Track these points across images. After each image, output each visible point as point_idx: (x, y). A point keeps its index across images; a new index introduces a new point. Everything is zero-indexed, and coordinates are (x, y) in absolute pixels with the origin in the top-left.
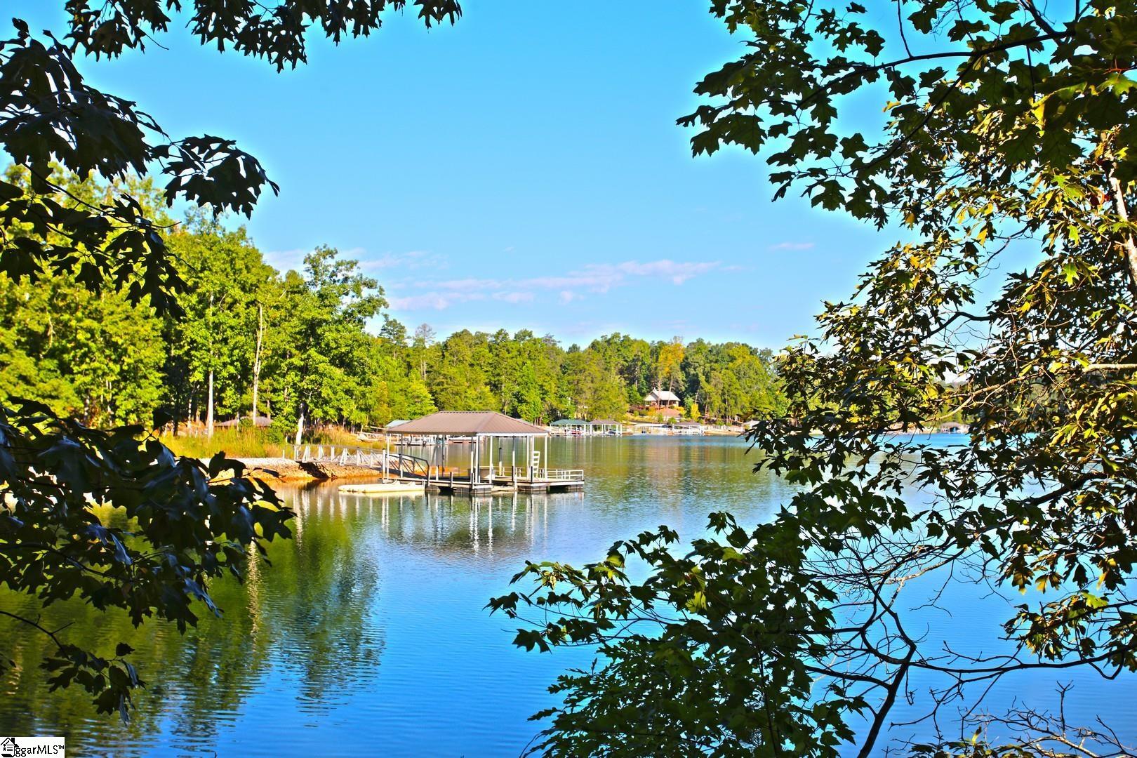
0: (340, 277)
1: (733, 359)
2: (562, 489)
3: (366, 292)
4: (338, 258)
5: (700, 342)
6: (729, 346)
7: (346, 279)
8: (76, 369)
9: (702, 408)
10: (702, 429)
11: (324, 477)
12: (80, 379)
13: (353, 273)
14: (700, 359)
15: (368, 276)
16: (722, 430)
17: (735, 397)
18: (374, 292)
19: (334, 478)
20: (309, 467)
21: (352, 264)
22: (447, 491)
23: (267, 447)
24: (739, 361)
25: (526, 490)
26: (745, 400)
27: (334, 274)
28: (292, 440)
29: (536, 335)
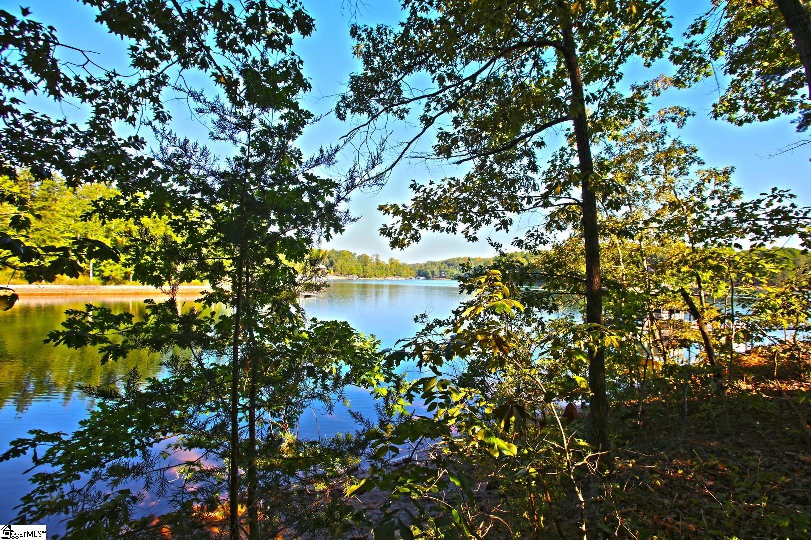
1: (344, 256)
6: (343, 251)
9: (334, 271)
10: (335, 278)
14: (334, 255)
16: (341, 278)
17: (345, 268)
24: (346, 256)
26: (348, 269)
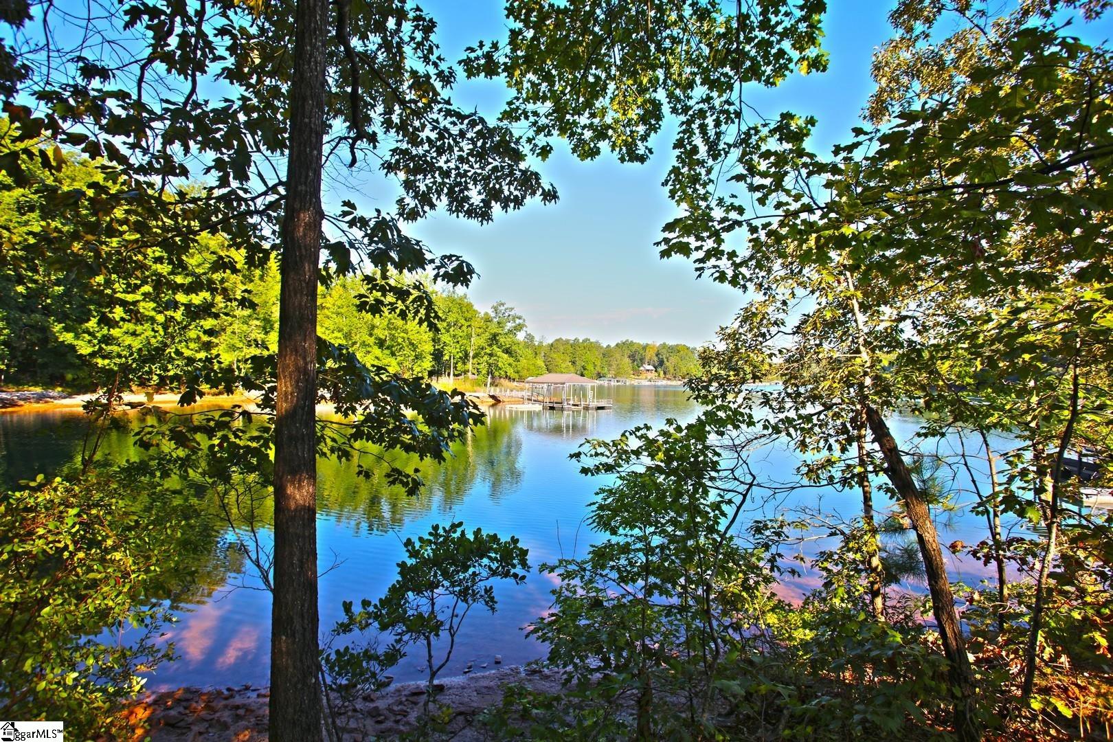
0: (507, 315)
1: (679, 351)
2: (602, 408)
3: (518, 321)
4: (506, 306)
5: (664, 344)
6: (677, 346)
7: (509, 316)
8: (397, 354)
9: (665, 373)
10: (665, 382)
11: (499, 401)
12: (399, 358)
13: (512, 313)
14: (664, 351)
15: (518, 314)
16: (673, 383)
17: (679, 368)
18: (521, 321)
19: (504, 401)
20: (493, 397)
21: (512, 309)
22: (552, 408)
23: (475, 388)
25: (586, 409)
26: (684, 369)
27: (504, 313)
28: (486, 385)
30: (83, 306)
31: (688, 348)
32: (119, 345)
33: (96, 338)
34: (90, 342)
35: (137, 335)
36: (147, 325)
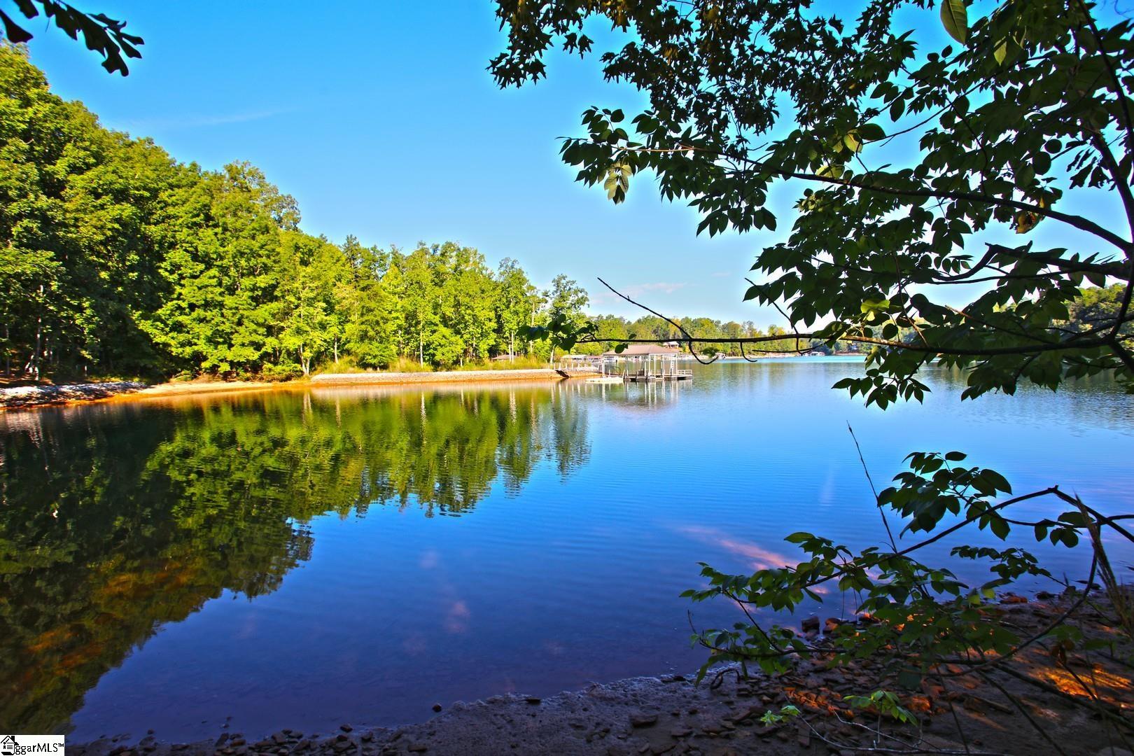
0: (568, 288)
1: (703, 325)
2: (683, 378)
3: (580, 295)
4: (567, 279)
5: (687, 318)
6: (701, 319)
7: (570, 289)
8: (463, 332)
11: (567, 377)
12: (465, 336)
13: (574, 287)
14: (688, 325)
15: (581, 287)
18: (583, 294)
19: (571, 377)
20: (560, 373)
21: (574, 282)
22: (633, 380)
23: (542, 364)
24: (706, 326)
25: (668, 379)
27: (565, 287)
28: (549, 361)
29: (615, 317)
30: (152, 293)
31: (712, 322)
32: (188, 332)
33: (167, 325)
34: (162, 330)
35: (208, 322)
36: (215, 311)
